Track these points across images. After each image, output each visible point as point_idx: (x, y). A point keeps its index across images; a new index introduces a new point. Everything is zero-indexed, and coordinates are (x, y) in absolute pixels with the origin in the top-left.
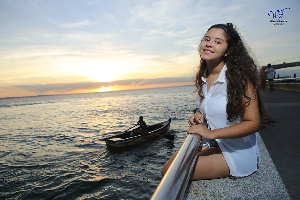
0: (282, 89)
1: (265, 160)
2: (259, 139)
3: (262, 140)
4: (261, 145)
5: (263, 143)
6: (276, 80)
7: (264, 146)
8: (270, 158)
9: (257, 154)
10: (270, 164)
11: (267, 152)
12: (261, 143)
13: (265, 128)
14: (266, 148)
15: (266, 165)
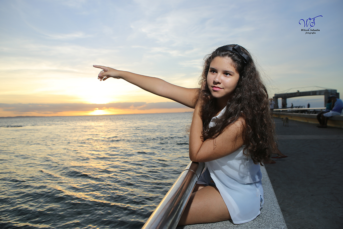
0: (295, 119)
1: (270, 201)
2: (265, 177)
3: (269, 178)
4: (266, 184)
5: (269, 181)
6: (289, 110)
7: (270, 184)
8: (275, 198)
9: (261, 196)
10: (274, 205)
11: (272, 191)
12: (267, 180)
13: (275, 163)
14: (272, 187)
15: (270, 206)
